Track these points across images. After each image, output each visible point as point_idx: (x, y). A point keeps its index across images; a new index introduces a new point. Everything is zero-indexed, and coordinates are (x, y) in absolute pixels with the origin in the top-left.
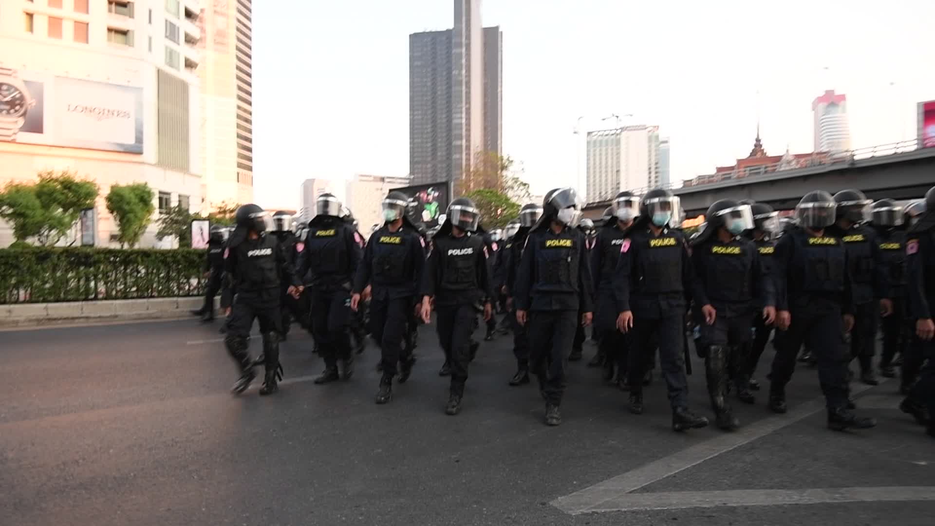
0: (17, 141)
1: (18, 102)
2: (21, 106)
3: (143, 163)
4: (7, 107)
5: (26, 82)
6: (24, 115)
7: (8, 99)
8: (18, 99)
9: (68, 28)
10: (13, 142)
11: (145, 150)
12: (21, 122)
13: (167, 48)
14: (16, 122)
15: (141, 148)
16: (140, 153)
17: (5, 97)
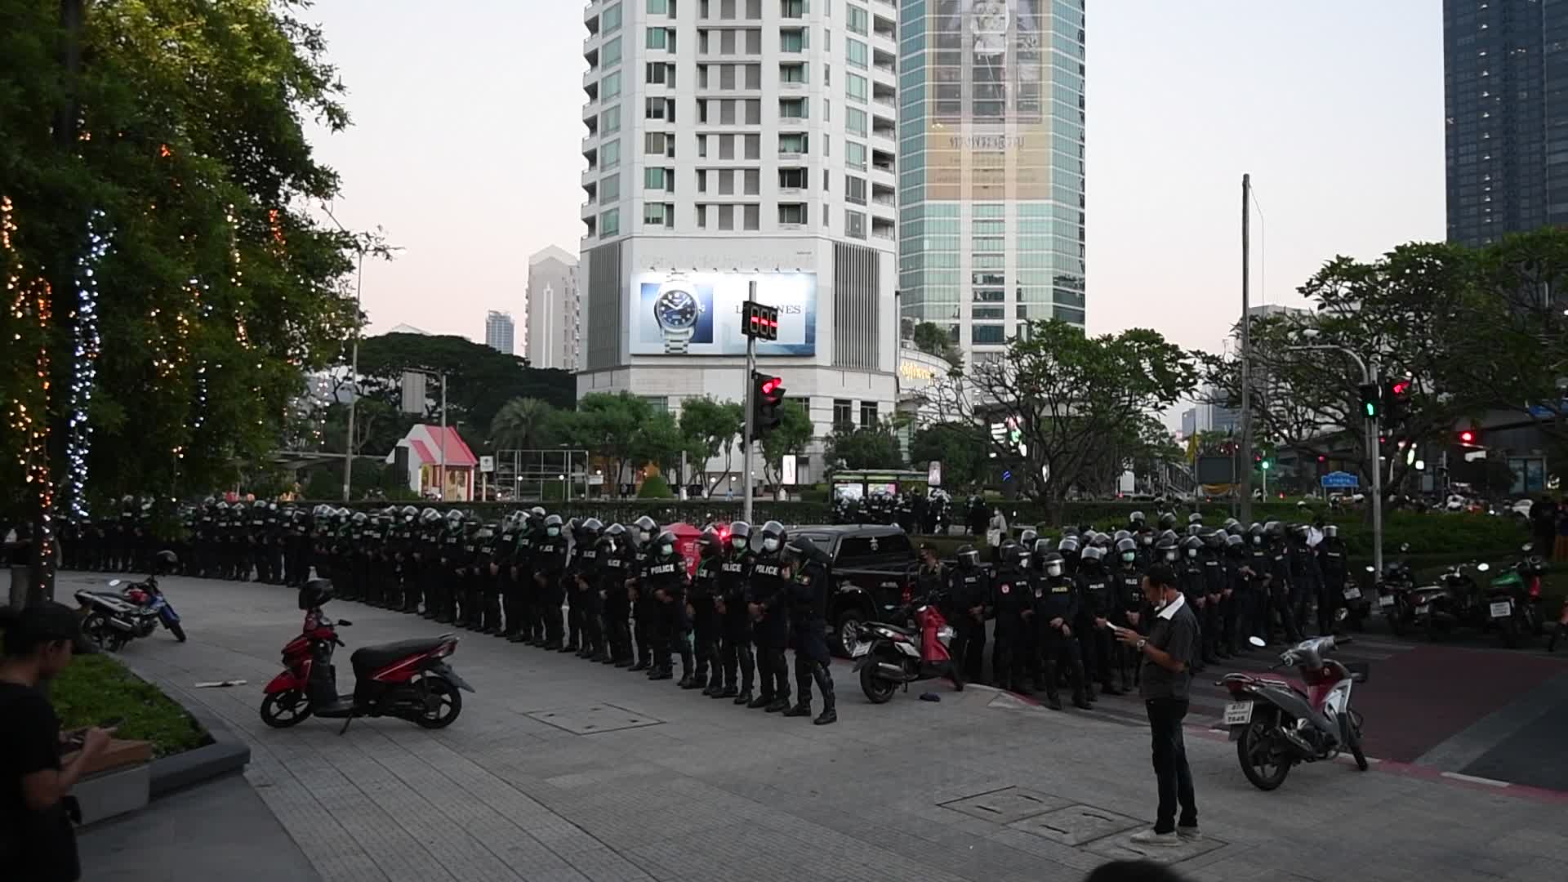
0: (689, 353)
1: (689, 310)
2: (692, 313)
3: (814, 367)
4: (679, 317)
5: (696, 286)
6: (694, 324)
7: (680, 307)
8: (689, 306)
9: (739, 214)
10: (685, 355)
11: (817, 352)
12: (691, 331)
13: (847, 211)
14: (687, 332)
15: (813, 348)
16: (812, 355)
17: (676, 306)
